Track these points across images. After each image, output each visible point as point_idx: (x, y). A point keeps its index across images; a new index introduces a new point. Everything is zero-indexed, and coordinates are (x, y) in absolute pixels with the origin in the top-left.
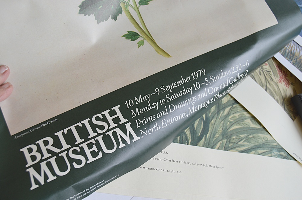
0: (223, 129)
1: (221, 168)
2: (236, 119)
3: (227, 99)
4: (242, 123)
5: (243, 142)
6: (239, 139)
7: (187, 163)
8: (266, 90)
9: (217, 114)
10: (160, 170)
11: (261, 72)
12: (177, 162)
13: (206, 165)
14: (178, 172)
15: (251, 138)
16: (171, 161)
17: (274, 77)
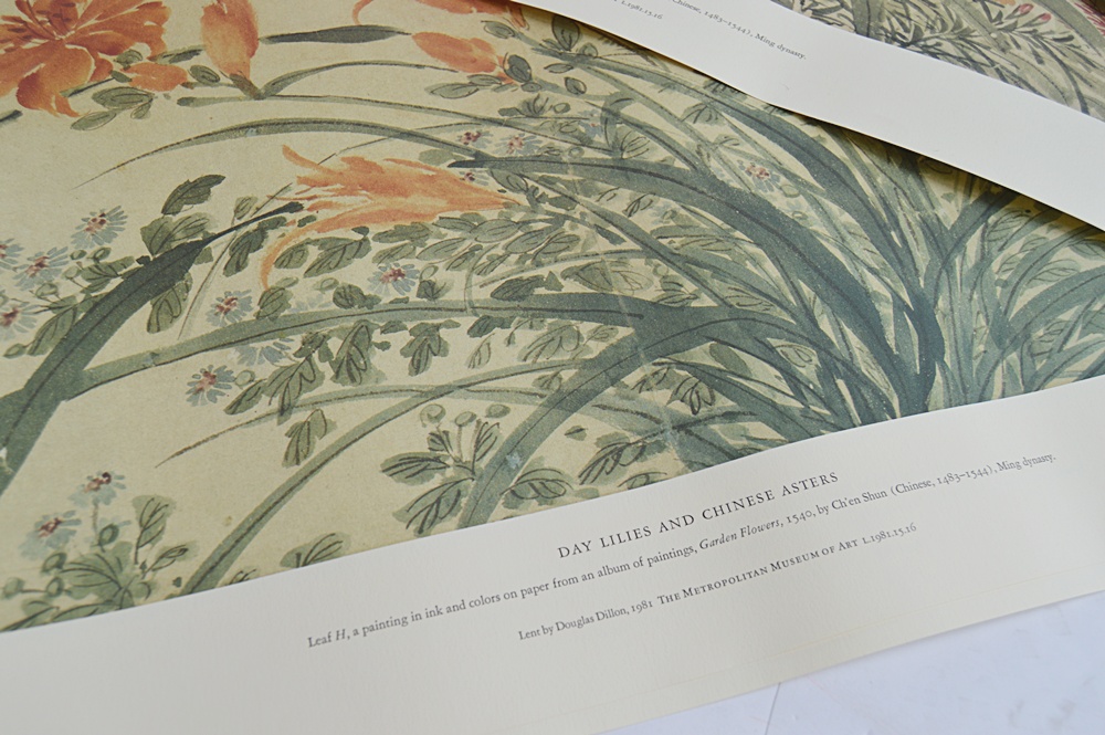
0: (991, 318)
1: (1043, 459)
2: (1019, 266)
3: (957, 206)
4: (1047, 271)
5: (1080, 338)
6: (1062, 330)
7: (919, 486)
8: (1085, 110)
9: (944, 274)
10: (837, 547)
11: (1040, 51)
12: (884, 494)
13: (988, 470)
14: (904, 530)
15: (1099, 312)
16: (862, 499)
17: (1091, 49)
